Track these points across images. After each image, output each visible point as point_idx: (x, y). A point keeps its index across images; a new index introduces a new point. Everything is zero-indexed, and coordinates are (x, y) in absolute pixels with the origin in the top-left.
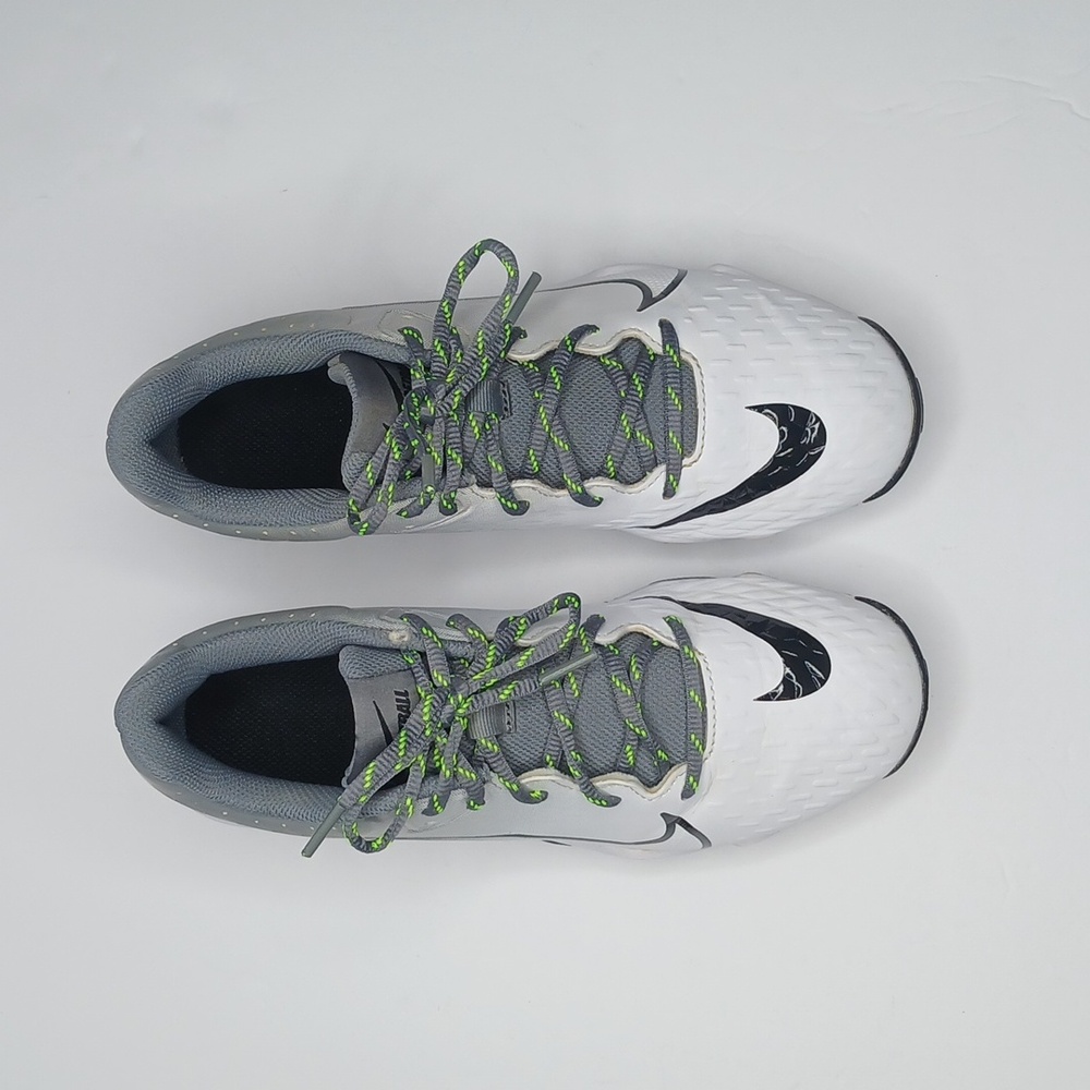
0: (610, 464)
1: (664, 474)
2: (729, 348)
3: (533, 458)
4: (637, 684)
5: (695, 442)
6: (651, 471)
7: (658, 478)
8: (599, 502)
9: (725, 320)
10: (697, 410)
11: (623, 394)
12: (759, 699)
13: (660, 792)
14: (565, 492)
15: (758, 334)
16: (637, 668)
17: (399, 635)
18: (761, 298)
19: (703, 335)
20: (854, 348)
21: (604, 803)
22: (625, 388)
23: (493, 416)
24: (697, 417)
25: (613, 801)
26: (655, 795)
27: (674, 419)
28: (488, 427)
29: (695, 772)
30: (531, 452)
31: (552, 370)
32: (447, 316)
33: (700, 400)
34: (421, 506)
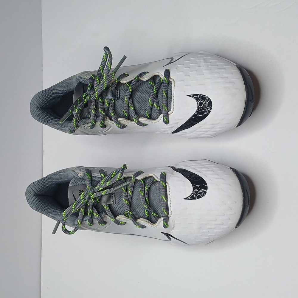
0: (147, 113)
2: (185, 77)
4: (146, 192)
5: (171, 107)
6: (160, 116)
8: (146, 125)
9: (187, 68)
10: (171, 97)
15: (195, 72)
16: (147, 187)
17: (80, 174)
19: (178, 73)
20: (225, 75)
23: (112, 100)
25: (143, 227)
26: (155, 226)
32: (101, 70)
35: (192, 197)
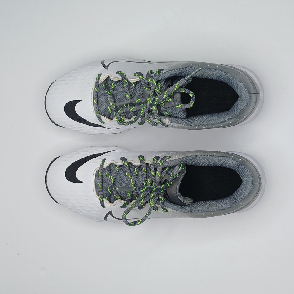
0: (117, 169)
1: (104, 165)
3: (136, 172)
4: (109, 105)
5: (96, 174)
6: (108, 166)
7: (106, 164)
8: (121, 158)
9: (90, 206)
11: (114, 188)
12: (81, 101)
13: (106, 75)
14: (128, 161)
15: (82, 202)
16: (109, 109)
17: (166, 121)
18: (83, 212)
19: (95, 203)
21: (119, 72)
22: (113, 190)
23: (144, 184)
24: (95, 180)
26: (107, 74)
27: (100, 180)
28: (146, 181)
29: (97, 81)
30: (136, 173)
31: (130, 196)
33: (94, 185)
34: (163, 159)
35: (75, 102)
